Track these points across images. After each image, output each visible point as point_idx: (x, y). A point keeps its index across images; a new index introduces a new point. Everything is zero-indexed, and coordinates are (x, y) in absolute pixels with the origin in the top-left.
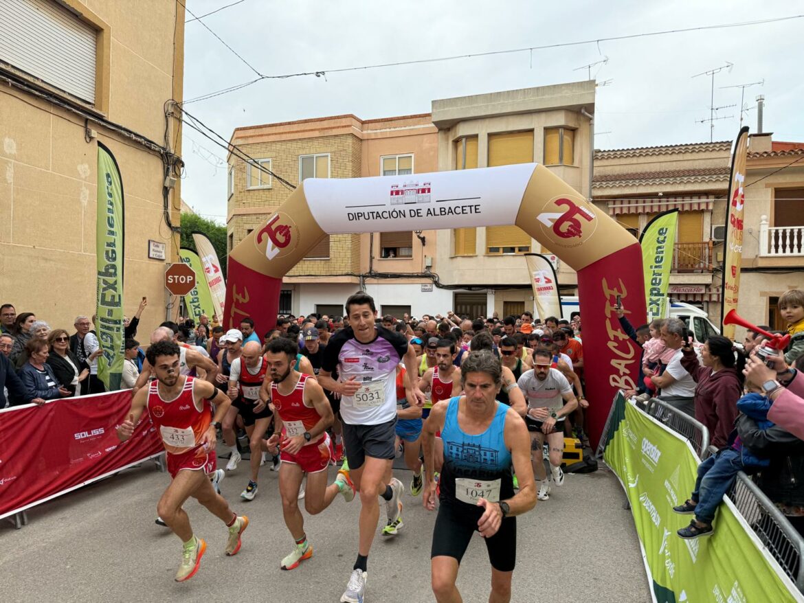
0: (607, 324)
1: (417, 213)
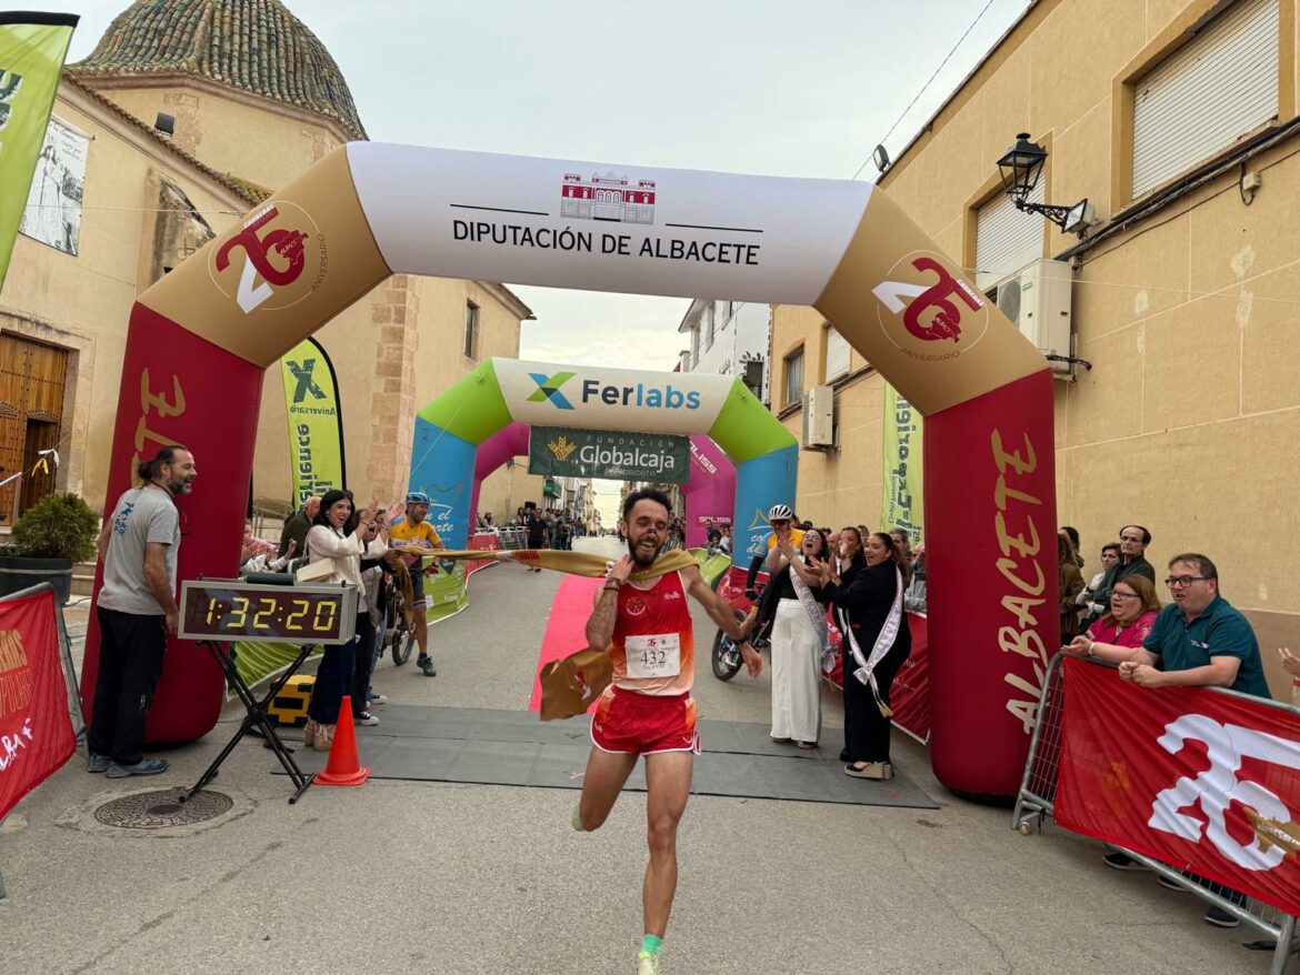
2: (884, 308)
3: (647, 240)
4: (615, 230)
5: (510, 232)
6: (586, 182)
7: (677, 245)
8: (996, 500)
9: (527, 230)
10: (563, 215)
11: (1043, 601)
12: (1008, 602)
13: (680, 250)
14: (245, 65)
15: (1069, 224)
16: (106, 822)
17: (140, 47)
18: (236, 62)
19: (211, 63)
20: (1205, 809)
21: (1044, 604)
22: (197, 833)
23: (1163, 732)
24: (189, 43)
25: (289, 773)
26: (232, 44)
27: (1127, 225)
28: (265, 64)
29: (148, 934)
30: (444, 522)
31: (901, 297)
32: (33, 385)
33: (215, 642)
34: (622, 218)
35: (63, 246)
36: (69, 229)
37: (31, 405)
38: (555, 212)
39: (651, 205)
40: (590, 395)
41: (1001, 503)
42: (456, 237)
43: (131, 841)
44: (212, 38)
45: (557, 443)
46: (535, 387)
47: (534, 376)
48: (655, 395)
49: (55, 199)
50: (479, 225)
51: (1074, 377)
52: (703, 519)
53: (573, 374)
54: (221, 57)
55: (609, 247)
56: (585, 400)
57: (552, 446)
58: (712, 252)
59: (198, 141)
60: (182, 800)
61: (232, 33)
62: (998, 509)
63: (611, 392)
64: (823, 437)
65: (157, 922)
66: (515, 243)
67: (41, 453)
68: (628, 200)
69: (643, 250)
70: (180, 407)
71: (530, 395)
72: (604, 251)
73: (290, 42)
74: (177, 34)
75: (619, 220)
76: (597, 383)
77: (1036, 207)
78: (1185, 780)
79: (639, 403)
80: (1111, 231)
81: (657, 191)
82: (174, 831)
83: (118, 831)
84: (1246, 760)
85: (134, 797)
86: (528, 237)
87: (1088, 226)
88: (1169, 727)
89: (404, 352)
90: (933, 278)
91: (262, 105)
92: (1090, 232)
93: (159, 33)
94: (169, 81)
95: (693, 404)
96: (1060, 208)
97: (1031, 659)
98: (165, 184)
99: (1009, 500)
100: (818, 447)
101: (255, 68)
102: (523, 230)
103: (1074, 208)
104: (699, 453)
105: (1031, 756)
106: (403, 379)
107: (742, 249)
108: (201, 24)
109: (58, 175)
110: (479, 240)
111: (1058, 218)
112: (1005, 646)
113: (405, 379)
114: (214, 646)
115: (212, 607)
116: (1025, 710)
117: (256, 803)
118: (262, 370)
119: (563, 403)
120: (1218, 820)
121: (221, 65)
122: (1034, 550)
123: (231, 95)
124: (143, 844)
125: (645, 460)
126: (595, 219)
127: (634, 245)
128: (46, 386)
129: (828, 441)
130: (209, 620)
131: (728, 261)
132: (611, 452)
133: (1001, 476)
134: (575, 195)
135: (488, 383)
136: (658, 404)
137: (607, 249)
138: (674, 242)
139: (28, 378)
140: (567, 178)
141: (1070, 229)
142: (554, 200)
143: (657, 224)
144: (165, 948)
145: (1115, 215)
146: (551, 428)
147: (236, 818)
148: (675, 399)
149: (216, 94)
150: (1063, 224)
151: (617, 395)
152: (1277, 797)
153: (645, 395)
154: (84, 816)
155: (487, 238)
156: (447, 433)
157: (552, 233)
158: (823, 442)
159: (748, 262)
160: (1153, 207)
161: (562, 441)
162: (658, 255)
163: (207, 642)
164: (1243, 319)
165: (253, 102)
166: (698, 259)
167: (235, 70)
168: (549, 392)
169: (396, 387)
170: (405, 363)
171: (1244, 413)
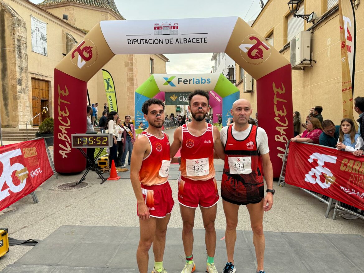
0: (274, 107)
1: (170, 41)
3: (177, 39)
4: (168, 37)
5: (142, 41)
6: (160, 25)
7: (185, 40)
9: (146, 40)
10: (155, 35)
11: (287, 128)
12: (278, 128)
13: (186, 41)
15: (309, 20)
16: (60, 189)
20: (316, 175)
21: (288, 128)
22: (79, 190)
23: (309, 158)
25: (101, 178)
27: (325, 19)
31: (246, 48)
32: (41, 91)
33: (81, 148)
34: (170, 34)
35: (44, 54)
36: (44, 49)
37: (41, 96)
38: (153, 34)
39: (177, 29)
40: (180, 82)
41: (275, 102)
42: (129, 44)
43: (65, 192)
45: (172, 96)
46: (165, 81)
47: (164, 78)
48: (198, 80)
49: (40, 42)
50: (134, 40)
51: (312, 65)
52: (217, 115)
53: (175, 77)
56: (179, 83)
57: (171, 97)
58: (195, 41)
59: (75, 21)
60: (77, 184)
62: (275, 104)
63: (186, 81)
65: (69, 206)
66: (143, 44)
67: (43, 108)
68: (171, 29)
69: (176, 42)
70: (67, 94)
71: (164, 84)
72: (166, 43)
75: (169, 34)
76: (182, 79)
78: (313, 169)
79: (194, 83)
80: (321, 21)
83: (62, 190)
84: (325, 163)
85: (66, 184)
86: (146, 42)
87: (315, 20)
88: (310, 156)
90: (255, 42)
91: (91, 8)
92: (316, 22)
94: (66, 5)
95: (209, 82)
96: (307, 15)
97: (284, 143)
98: (67, 34)
102: (145, 40)
103: (310, 15)
104: (215, 96)
105: (283, 167)
106: (134, 82)
107: (202, 39)
109: (40, 35)
110: (134, 44)
111: (306, 18)
112: (277, 140)
113: (135, 82)
114: (80, 149)
115: (79, 140)
116: (282, 156)
117: (93, 184)
119: (173, 85)
120: (318, 178)
122: (285, 114)
123: (82, 6)
124: (68, 192)
126: (163, 35)
127: (174, 41)
128: (44, 91)
129: (251, 89)
130: (78, 143)
131: (199, 43)
134: (157, 29)
135: (153, 81)
136: (199, 83)
138: (184, 39)
140: (155, 25)
141: (309, 22)
142: (152, 31)
143: (179, 35)
144: (70, 210)
145: (322, 16)
146: (170, 92)
147: (88, 187)
148: (203, 81)
149: (78, 7)
150: (307, 20)
151: (187, 81)
152: (330, 171)
153: (195, 81)
154: (55, 188)
155: (136, 43)
156: (143, 96)
157: (152, 40)
158: (249, 90)
160: (331, 12)
161: (174, 96)
162: (180, 43)
163: (78, 148)
165: (88, 8)
166: (191, 43)
168: (169, 82)
169: (133, 84)
170: (134, 78)
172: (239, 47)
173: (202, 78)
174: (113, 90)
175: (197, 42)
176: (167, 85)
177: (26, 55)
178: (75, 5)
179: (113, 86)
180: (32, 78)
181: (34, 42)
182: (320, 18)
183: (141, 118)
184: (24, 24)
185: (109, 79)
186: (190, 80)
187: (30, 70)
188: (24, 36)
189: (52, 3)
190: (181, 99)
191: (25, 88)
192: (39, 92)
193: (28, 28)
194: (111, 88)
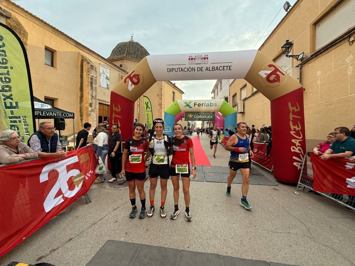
2: (261, 77)
3: (207, 67)
4: (200, 66)
5: (178, 69)
6: (193, 57)
7: (214, 68)
8: (290, 118)
9: (182, 68)
10: (189, 64)
11: (302, 140)
12: (293, 141)
14: (134, 55)
15: (299, 59)
16: (110, 187)
17: (117, 54)
18: (132, 54)
19: (128, 55)
22: (126, 189)
24: (124, 52)
26: (131, 51)
27: (315, 56)
28: (137, 54)
29: (114, 212)
30: (170, 130)
32: (104, 111)
35: (107, 88)
36: (108, 85)
37: (104, 114)
38: (187, 64)
40: (195, 105)
41: (291, 119)
43: (114, 191)
44: (128, 51)
49: (105, 80)
50: (172, 69)
54: (130, 54)
55: (199, 70)
56: (195, 106)
57: (189, 115)
58: (221, 68)
59: (127, 69)
60: (124, 182)
61: (131, 49)
64: (241, 110)
68: (202, 59)
69: (206, 70)
70: (120, 110)
73: (141, 50)
74: (123, 51)
77: (291, 56)
79: (205, 106)
80: (310, 58)
81: (209, 57)
82: (122, 189)
83: (112, 189)
89: (162, 102)
91: (137, 61)
92: (304, 60)
93: (120, 51)
94: (122, 59)
96: (297, 56)
97: (299, 153)
98: (122, 76)
99: (293, 118)
100: (240, 113)
101: (135, 55)
103: (300, 55)
106: (162, 106)
108: (126, 48)
109: (105, 76)
111: (296, 58)
113: (163, 106)
116: (298, 164)
118: (134, 102)
119: (190, 107)
121: (130, 55)
122: (300, 129)
123: (132, 60)
124: (116, 191)
125: (207, 117)
127: (204, 69)
128: (106, 111)
132: (200, 116)
133: (291, 112)
135: (177, 104)
136: (209, 106)
137: (198, 70)
138: (213, 67)
139: (103, 110)
145: (311, 55)
149: (130, 60)
151: (200, 105)
156: (170, 114)
159: (229, 70)
160: (322, 51)
161: (191, 114)
162: (209, 70)
164: (349, 73)
165: (135, 61)
167: (132, 56)
168: (188, 105)
169: (161, 107)
170: (163, 103)
171: (350, 95)
172: (259, 73)
173: (211, 103)
174: (150, 110)
175: (223, 70)
176: (187, 107)
177: (96, 88)
178: (128, 59)
179: (150, 107)
180: (99, 103)
181: (101, 80)
182: (309, 57)
183: (168, 129)
184: (95, 69)
185: (148, 102)
186: (202, 104)
187: (98, 97)
188: (95, 76)
189: (114, 58)
190: (195, 117)
191: (94, 109)
192: (103, 112)
193: (98, 72)
194: (149, 108)
